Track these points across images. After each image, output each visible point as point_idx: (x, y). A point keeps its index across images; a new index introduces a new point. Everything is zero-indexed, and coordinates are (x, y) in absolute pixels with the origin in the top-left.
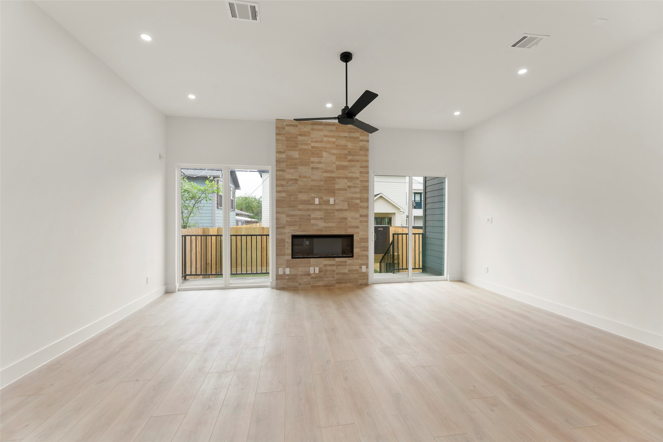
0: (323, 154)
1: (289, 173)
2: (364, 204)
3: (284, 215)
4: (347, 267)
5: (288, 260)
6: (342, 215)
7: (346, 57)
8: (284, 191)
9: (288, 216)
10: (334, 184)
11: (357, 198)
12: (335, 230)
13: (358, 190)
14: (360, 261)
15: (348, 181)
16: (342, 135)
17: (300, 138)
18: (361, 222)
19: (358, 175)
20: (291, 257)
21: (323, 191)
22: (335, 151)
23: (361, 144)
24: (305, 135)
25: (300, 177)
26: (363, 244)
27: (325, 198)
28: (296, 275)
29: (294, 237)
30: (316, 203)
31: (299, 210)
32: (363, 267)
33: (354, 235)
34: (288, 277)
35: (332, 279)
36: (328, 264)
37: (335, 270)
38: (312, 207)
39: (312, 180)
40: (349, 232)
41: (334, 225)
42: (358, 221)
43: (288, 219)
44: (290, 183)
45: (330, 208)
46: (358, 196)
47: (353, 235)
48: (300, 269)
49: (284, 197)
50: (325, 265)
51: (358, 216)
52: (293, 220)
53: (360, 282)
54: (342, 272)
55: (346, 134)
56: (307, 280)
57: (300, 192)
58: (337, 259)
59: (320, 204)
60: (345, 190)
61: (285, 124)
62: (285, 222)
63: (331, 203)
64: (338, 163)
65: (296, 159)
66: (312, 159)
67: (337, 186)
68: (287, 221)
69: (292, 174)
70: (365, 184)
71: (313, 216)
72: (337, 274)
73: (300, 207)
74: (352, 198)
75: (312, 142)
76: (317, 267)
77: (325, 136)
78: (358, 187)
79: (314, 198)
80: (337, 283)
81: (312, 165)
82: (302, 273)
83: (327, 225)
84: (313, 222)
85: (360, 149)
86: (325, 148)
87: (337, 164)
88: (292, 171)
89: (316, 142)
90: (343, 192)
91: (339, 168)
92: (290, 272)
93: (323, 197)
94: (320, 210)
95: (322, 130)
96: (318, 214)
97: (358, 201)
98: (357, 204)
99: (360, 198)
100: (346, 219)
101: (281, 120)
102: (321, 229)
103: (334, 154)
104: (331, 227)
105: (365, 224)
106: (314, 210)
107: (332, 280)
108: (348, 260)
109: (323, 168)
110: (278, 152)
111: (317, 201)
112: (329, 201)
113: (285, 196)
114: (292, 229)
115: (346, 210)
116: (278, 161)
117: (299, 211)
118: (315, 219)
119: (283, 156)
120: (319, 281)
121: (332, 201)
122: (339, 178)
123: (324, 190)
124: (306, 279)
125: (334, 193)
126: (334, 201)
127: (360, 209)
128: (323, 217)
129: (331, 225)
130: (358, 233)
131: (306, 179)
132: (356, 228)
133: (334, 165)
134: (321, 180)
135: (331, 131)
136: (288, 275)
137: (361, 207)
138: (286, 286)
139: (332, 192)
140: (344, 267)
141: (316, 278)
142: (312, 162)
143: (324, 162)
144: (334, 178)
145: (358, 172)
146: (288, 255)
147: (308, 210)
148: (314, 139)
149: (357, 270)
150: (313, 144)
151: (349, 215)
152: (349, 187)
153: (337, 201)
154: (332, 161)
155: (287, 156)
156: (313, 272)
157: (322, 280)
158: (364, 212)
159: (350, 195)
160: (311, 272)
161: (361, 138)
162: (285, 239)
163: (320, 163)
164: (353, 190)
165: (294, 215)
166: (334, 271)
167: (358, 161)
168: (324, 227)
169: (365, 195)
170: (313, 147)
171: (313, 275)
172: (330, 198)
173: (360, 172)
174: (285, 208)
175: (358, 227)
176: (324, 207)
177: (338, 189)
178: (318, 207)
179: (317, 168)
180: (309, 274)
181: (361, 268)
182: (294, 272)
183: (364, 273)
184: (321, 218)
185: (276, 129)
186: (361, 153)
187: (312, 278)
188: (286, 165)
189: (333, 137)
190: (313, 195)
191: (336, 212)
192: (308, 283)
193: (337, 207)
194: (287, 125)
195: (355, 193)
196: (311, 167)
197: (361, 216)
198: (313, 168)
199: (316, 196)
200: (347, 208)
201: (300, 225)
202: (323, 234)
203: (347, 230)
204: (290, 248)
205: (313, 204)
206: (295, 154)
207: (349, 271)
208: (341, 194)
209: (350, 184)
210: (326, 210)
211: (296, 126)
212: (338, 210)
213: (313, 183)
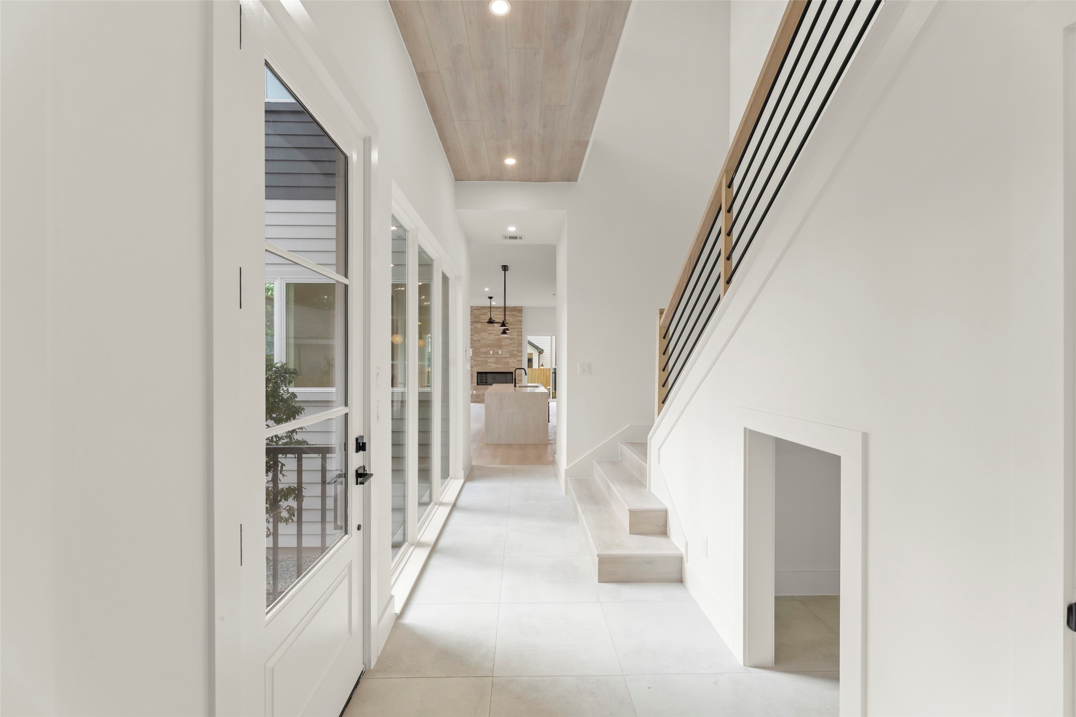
0: (495, 325)
2: (519, 354)
3: (473, 361)
5: (475, 386)
6: (506, 361)
8: (473, 347)
9: (475, 361)
10: (502, 342)
11: (515, 351)
12: (501, 369)
13: (516, 345)
17: (482, 316)
19: (516, 337)
20: (476, 384)
23: (518, 318)
24: (484, 315)
25: (482, 339)
26: (519, 378)
27: (496, 351)
28: (479, 395)
29: (478, 373)
30: (491, 354)
31: (481, 357)
33: (513, 372)
38: (489, 356)
39: (489, 340)
41: (501, 366)
42: (516, 364)
43: (475, 363)
44: (476, 342)
45: (499, 356)
46: (516, 349)
48: (481, 391)
51: (516, 361)
52: (479, 363)
57: (482, 347)
59: (493, 354)
60: (508, 345)
62: (473, 365)
65: (480, 328)
66: (489, 328)
67: (503, 344)
69: (479, 337)
70: (520, 342)
71: (489, 361)
74: (513, 350)
77: (496, 315)
79: (489, 351)
81: (488, 332)
82: (482, 394)
83: (497, 366)
84: (489, 364)
85: (517, 322)
88: (476, 335)
92: (476, 392)
94: (492, 357)
96: (492, 360)
97: (516, 352)
98: (515, 354)
99: (517, 351)
100: (509, 362)
101: (473, 306)
102: (493, 369)
109: (495, 333)
111: (491, 352)
112: (498, 352)
114: (478, 368)
115: (508, 357)
116: (472, 330)
118: (491, 363)
119: (474, 327)
121: (500, 352)
122: (504, 339)
123: (496, 346)
125: (502, 347)
127: (517, 357)
129: (499, 366)
131: (485, 340)
132: (514, 368)
134: (494, 340)
135: (499, 311)
136: (474, 395)
138: (474, 400)
139: (500, 347)
142: (489, 330)
143: (496, 330)
144: (502, 339)
145: (516, 335)
146: (475, 383)
147: (486, 357)
151: (511, 360)
152: (511, 344)
153: (503, 352)
158: (519, 359)
159: (511, 349)
161: (518, 315)
162: (473, 374)
163: (493, 330)
164: (512, 345)
165: (478, 361)
167: (516, 328)
168: (495, 367)
169: (520, 349)
173: (517, 335)
178: (492, 356)
179: (492, 333)
182: (478, 393)
184: (494, 362)
186: (518, 323)
188: (475, 332)
189: (501, 315)
190: (489, 349)
191: (503, 359)
193: (503, 356)
194: (474, 309)
195: (514, 347)
197: (518, 361)
198: (489, 333)
199: (491, 350)
201: (482, 366)
202: (494, 371)
203: (509, 369)
204: (476, 379)
205: (489, 354)
206: (479, 326)
208: (506, 348)
209: (510, 342)
210: (497, 357)
211: (480, 309)
212: (504, 357)
213: (488, 342)
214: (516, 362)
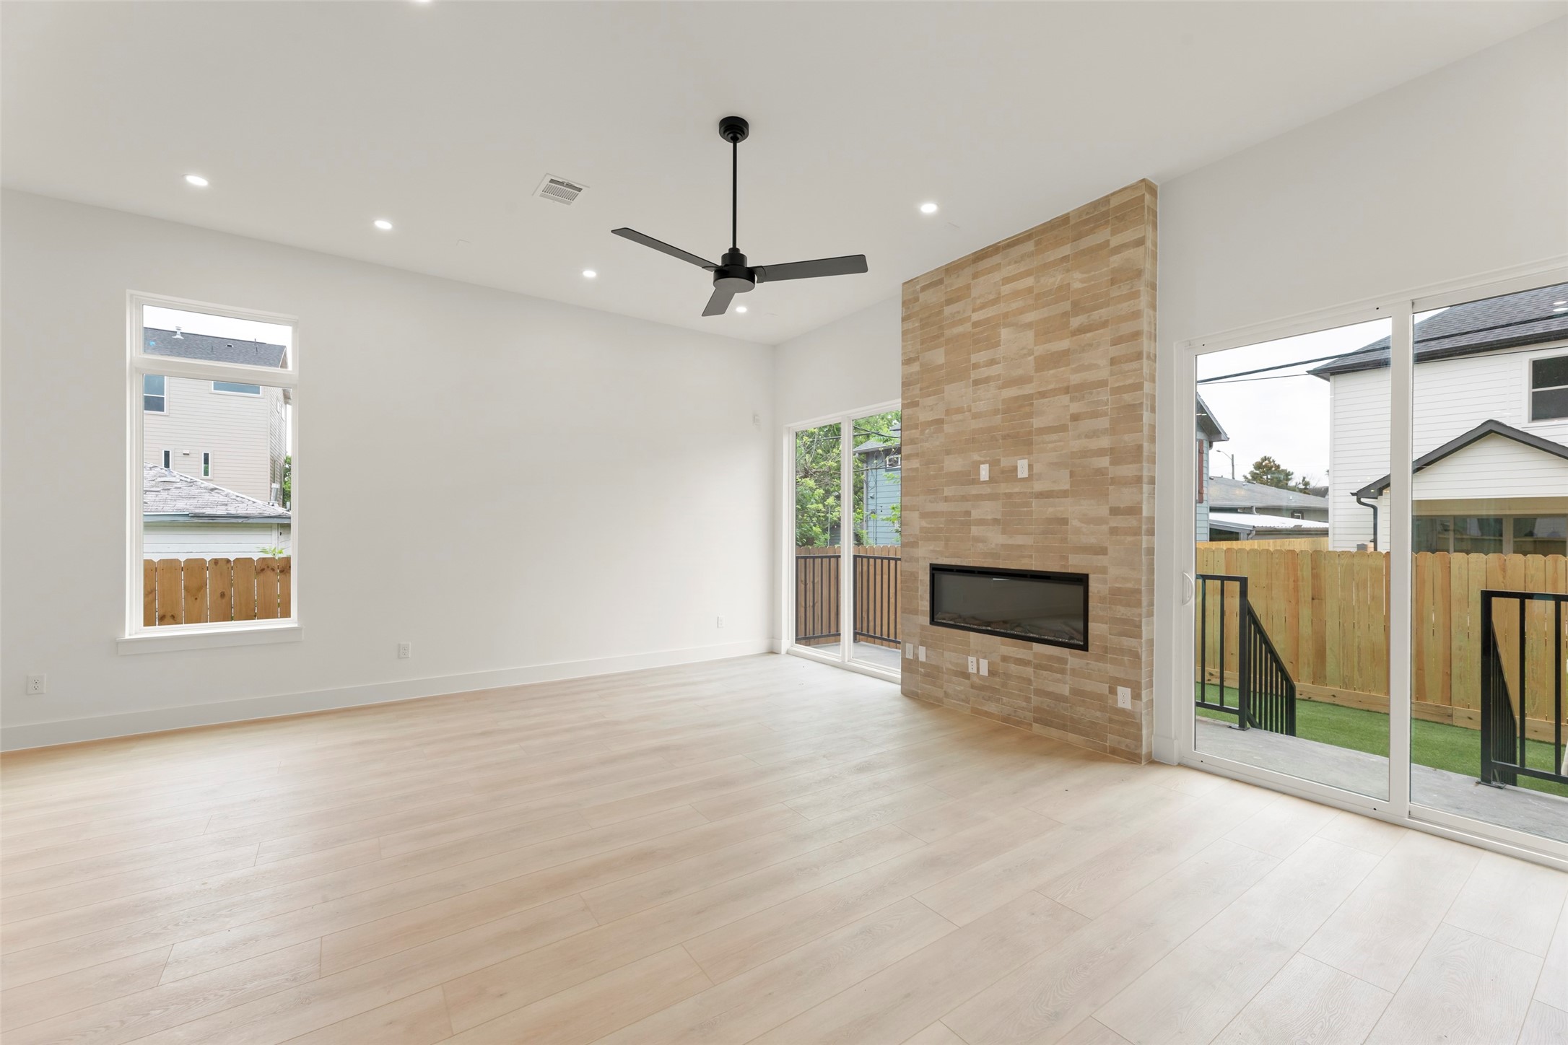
0: (1000, 336)
1: (925, 407)
2: (1127, 470)
3: (916, 514)
4: (1068, 678)
5: (923, 628)
6: (1051, 510)
7: (734, 128)
8: (917, 455)
9: (924, 515)
10: (1030, 415)
11: (1101, 452)
12: (1031, 556)
13: (1104, 423)
14: (1112, 670)
15: (1072, 400)
16: (1052, 259)
17: (948, 310)
18: (1114, 531)
19: (1103, 374)
20: (927, 619)
21: (1000, 441)
22: (1031, 317)
23: (1116, 261)
24: (958, 299)
25: (948, 412)
26: (1121, 611)
27: (1005, 462)
28: (939, 669)
29: (936, 570)
30: (981, 480)
31: (946, 499)
32: (1120, 690)
33: (1091, 577)
34: (923, 670)
35: (1024, 704)
36: (1011, 655)
37: (1032, 678)
38: (974, 490)
39: (976, 416)
40: (1074, 564)
41: (1029, 540)
42: (1105, 528)
43: (924, 524)
44: (927, 431)
45: (1017, 490)
46: (1105, 442)
47: (1087, 576)
48: (947, 654)
49: (916, 469)
50: (1005, 659)
51: (1104, 511)
52: (933, 526)
53: (1112, 740)
54: (1051, 689)
55: (1066, 250)
56: (962, 688)
57: (948, 453)
58: (1038, 647)
59: (992, 480)
60: (1063, 428)
61: (918, 287)
62: (917, 532)
63: (1020, 476)
64: (1040, 350)
65: (940, 367)
66: (975, 358)
67: (1037, 423)
68: (922, 528)
69: (932, 410)
70: (1127, 398)
71: (975, 514)
72: (1039, 692)
73: (948, 491)
74: (1085, 454)
75: (974, 311)
76: (985, 658)
77: (1007, 280)
78: (1106, 414)
79: (976, 466)
80: (1036, 720)
81: (974, 375)
82: (950, 667)
83: (1010, 542)
84: (975, 530)
85: (1113, 282)
86: (1006, 315)
87: (1037, 354)
88: (930, 401)
89: (982, 307)
90: (1054, 437)
91: (1044, 363)
92: (927, 656)
93: (999, 461)
94: (993, 497)
95: (998, 267)
96: (986, 510)
97: (1104, 462)
98: (1101, 472)
99: (1112, 451)
100: (1064, 521)
101: (912, 280)
102: (995, 551)
103: (1029, 325)
104: (1019, 546)
105: (1129, 539)
106: (979, 497)
107: (1023, 709)
108: (1072, 655)
109: (999, 375)
110: (907, 362)
111: (984, 472)
112: (1015, 469)
113: (918, 465)
114: (931, 548)
115: (1064, 494)
116: (906, 384)
117: (946, 501)
118: (981, 522)
119: (915, 367)
120: (989, 699)
121: (1023, 469)
122: (1043, 395)
123: (1005, 437)
124: (959, 686)
125: (1029, 443)
126: (1030, 467)
127: (1111, 488)
128: (999, 517)
129: (1019, 540)
130: (1104, 570)
131: (959, 417)
132: (1096, 553)
133: (1030, 358)
134: (996, 412)
135: (1022, 258)
136: (923, 664)
137: (1114, 481)
138: (919, 691)
139: (1023, 441)
140: (1059, 676)
141: (982, 688)
142: (976, 366)
143: (1003, 357)
144: (1029, 397)
145: (1103, 362)
146: (924, 614)
147: (964, 498)
148: (978, 301)
149: (1100, 697)
150: (976, 317)
151: (1073, 509)
152: (1075, 418)
153: (1036, 469)
154: (1023, 349)
155: (921, 365)
156: (975, 671)
157: (998, 701)
158: (1124, 497)
159: (1076, 445)
160: (970, 671)
161: (1115, 241)
162: (918, 573)
163: (992, 362)
164: (1087, 425)
165: (935, 514)
166: (1029, 682)
167: (1104, 324)
168: (1002, 545)
169: (1129, 438)
170: (975, 325)
171: (975, 679)
172: (1019, 461)
173: (1113, 361)
174: (918, 495)
175: (1103, 551)
176: (1004, 488)
177: (1042, 431)
178: (988, 490)
179: (987, 380)
180: (966, 675)
181: (1113, 691)
182: (932, 659)
183: (1123, 712)
184: (996, 521)
185: (902, 307)
186: (1115, 292)
187: (973, 687)
188: (921, 390)
189: (1028, 273)
190: (976, 457)
191: (1034, 502)
192: (963, 697)
193: (1038, 487)
194: (924, 289)
195: (1094, 434)
196: (973, 381)
197: (1115, 511)
198: (976, 383)
199: (982, 459)
200: (1067, 487)
201: (947, 540)
202: (1001, 567)
203: (1067, 558)
204: (927, 596)
205: (976, 481)
206: (938, 357)
207: (1075, 692)
208: (1050, 446)
209: (1075, 408)
210: (1009, 496)
211: (941, 282)
212: (1041, 495)
213: (976, 424)
214: (1099, 521)
